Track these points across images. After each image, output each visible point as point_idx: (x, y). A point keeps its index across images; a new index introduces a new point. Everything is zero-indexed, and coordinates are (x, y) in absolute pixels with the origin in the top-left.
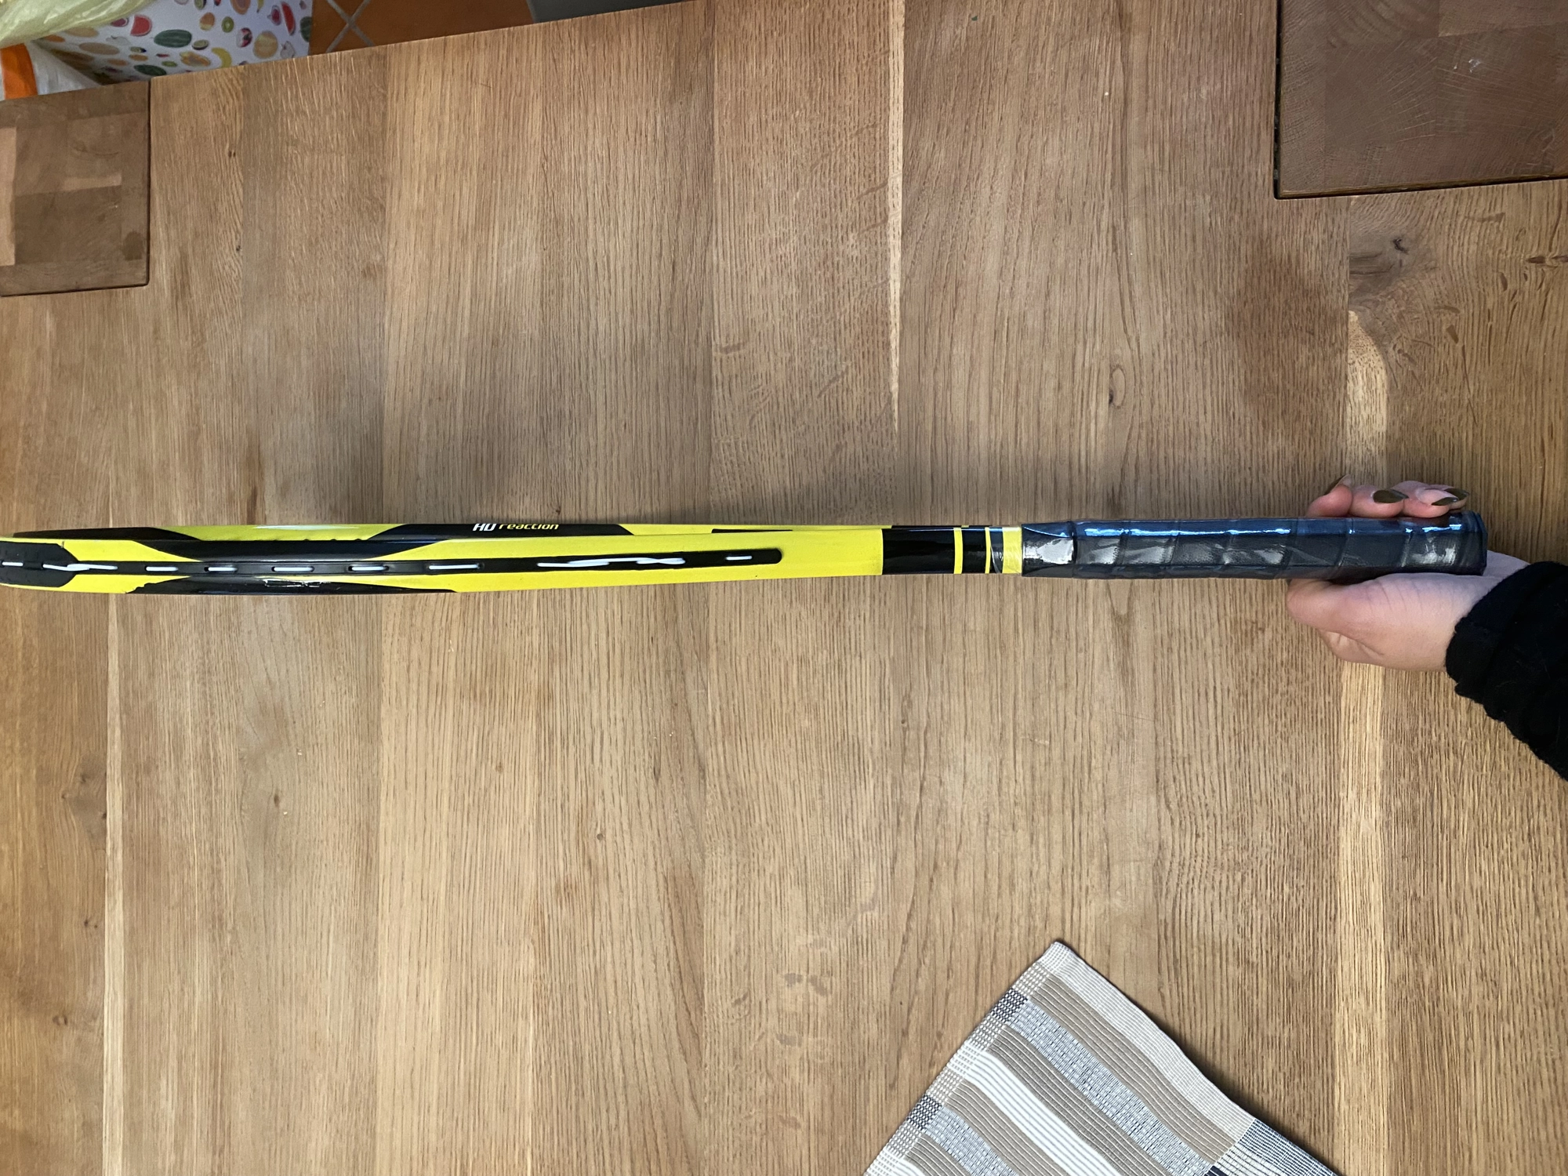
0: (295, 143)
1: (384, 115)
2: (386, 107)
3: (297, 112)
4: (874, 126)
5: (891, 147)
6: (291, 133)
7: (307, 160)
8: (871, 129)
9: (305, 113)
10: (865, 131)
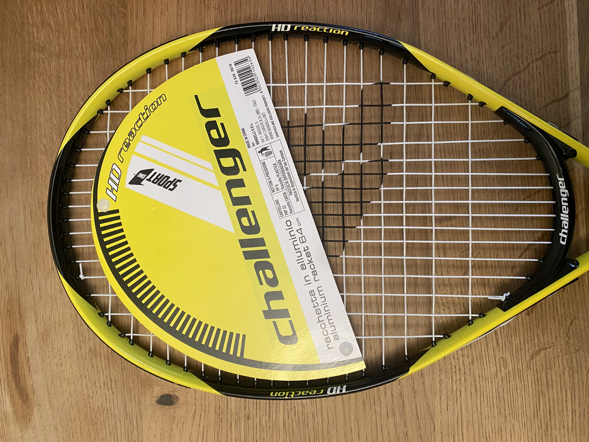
0: (42, 50)
1: (125, 28)
2: (126, 23)
3: (43, 25)
4: (555, 52)
5: (570, 68)
6: (37, 41)
7: (53, 63)
8: (553, 55)
9: (50, 26)
10: (548, 56)
